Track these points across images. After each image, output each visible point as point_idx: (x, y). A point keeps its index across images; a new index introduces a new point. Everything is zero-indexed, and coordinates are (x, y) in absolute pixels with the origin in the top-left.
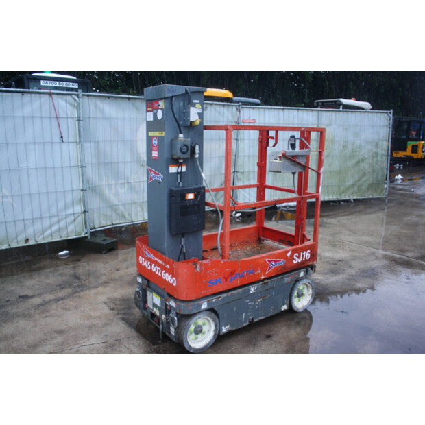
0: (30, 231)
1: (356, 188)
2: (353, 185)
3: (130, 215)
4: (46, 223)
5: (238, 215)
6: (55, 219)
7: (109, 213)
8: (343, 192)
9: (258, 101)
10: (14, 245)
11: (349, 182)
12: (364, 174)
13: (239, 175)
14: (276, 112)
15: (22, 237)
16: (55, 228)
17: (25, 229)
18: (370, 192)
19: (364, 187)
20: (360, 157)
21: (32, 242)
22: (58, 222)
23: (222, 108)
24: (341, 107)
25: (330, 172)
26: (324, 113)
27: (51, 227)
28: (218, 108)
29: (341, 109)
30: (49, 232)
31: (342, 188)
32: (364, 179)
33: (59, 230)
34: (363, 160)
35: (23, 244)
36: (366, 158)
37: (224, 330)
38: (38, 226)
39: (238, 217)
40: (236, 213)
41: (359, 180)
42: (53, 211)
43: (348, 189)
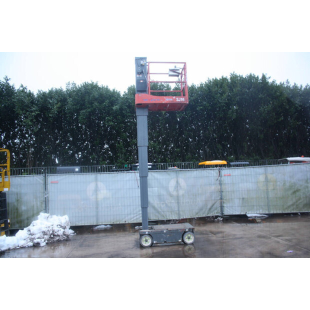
0: (126, 218)
1: (295, 206)
2: (293, 205)
3: (166, 216)
4: (132, 216)
6: (135, 215)
7: (157, 214)
8: (286, 209)
9: (248, 163)
10: (121, 223)
11: (291, 203)
12: (300, 199)
14: (241, 170)
15: (124, 220)
16: (135, 218)
17: (125, 217)
18: (305, 209)
19: (301, 206)
20: (295, 189)
21: (127, 222)
22: (136, 216)
23: (210, 171)
24: (289, 163)
25: (276, 198)
26: (269, 168)
27: (134, 217)
28: (208, 171)
29: (289, 164)
30: (133, 219)
31: (285, 207)
32: (300, 201)
33: (137, 219)
34: (298, 190)
35: (124, 223)
36: (300, 190)
37: (155, 242)
38: (129, 217)
40: (221, 218)
41: (297, 202)
42: (135, 212)
43: (289, 207)
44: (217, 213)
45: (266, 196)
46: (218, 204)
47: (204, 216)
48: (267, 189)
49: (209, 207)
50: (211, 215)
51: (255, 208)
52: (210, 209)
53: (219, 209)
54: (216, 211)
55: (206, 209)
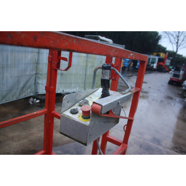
5: (38, 101)
13: (39, 76)
39: (38, 103)
40: (36, 100)
44: (30, 93)
45: (84, 73)
46: (32, 81)
47: (15, 99)
48: (86, 66)
49: (21, 85)
50: (23, 96)
51: (73, 85)
52: (23, 88)
53: (33, 87)
54: (29, 90)
55: (18, 88)
